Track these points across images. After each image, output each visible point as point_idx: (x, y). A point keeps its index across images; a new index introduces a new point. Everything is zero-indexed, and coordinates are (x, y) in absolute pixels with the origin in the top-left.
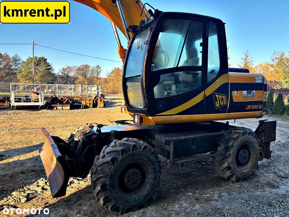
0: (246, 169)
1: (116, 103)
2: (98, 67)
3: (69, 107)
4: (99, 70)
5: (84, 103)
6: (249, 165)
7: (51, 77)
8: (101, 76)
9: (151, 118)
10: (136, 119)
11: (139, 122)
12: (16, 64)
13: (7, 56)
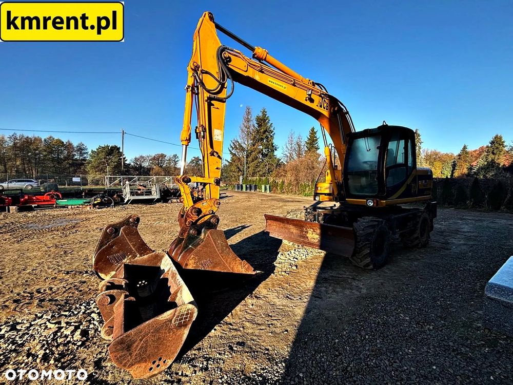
0: (424, 239)
2: (175, 156)
4: (176, 160)
6: (425, 235)
8: (178, 166)
9: (384, 201)
10: (370, 203)
11: (375, 205)
12: (81, 154)
13: (70, 144)
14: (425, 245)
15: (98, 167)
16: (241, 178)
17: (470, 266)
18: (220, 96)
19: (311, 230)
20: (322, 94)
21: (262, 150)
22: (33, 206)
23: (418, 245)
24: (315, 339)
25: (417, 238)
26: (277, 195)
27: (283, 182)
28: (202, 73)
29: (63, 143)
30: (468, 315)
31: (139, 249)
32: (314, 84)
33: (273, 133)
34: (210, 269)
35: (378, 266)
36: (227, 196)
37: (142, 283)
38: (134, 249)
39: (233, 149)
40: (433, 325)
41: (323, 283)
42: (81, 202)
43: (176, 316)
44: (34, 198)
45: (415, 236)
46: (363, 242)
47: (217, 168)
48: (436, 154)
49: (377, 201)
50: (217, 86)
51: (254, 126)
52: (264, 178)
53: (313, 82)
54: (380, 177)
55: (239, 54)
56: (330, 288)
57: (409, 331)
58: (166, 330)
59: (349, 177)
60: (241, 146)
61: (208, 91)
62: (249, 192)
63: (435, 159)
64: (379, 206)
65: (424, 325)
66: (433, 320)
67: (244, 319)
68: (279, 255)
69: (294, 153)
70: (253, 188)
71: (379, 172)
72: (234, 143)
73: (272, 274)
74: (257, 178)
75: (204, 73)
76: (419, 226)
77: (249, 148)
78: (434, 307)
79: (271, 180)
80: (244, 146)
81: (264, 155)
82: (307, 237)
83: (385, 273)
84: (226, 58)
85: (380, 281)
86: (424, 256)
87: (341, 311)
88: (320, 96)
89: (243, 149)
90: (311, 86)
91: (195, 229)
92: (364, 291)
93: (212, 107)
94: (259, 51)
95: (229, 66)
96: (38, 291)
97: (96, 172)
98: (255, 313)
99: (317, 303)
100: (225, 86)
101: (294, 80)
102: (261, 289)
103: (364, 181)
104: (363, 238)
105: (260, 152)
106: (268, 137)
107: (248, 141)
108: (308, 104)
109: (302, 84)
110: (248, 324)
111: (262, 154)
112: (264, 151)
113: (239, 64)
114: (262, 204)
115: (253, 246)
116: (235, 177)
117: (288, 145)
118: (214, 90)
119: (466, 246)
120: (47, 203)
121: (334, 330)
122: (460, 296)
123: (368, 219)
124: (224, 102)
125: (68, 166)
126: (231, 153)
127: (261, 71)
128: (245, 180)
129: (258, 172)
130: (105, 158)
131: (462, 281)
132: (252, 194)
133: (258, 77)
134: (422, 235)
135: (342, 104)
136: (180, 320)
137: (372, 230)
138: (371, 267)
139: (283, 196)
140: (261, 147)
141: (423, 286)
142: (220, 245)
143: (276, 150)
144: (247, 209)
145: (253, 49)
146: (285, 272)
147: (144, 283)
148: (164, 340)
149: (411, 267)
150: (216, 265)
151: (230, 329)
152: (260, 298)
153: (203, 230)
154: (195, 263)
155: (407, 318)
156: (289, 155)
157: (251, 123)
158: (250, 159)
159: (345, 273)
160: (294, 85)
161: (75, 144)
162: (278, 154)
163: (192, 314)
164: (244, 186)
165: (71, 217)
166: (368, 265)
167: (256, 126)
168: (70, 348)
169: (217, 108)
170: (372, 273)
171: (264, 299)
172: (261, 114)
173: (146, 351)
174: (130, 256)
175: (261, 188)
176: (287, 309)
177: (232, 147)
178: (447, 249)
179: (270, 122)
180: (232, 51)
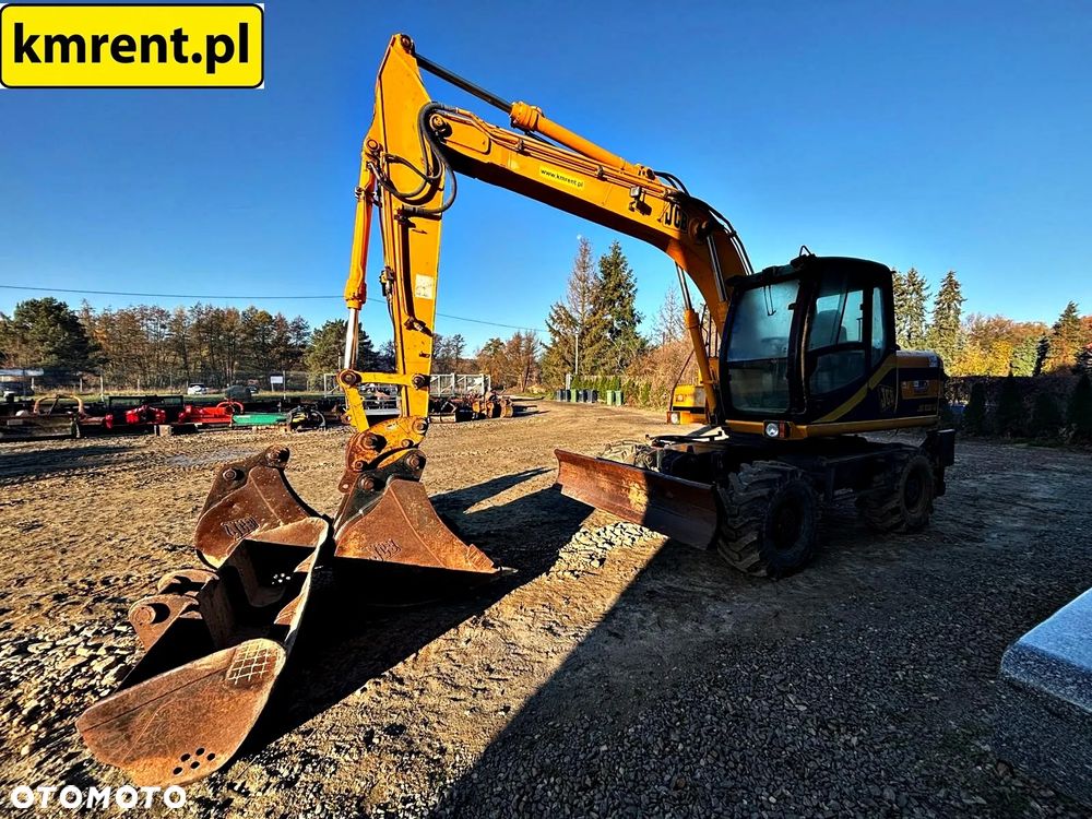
0: (916, 513)
1: (526, 407)
2: (458, 338)
3: (454, 418)
4: (460, 344)
5: (476, 409)
6: (920, 506)
7: (370, 360)
8: (464, 355)
9: (805, 427)
10: (773, 431)
11: (782, 434)
12: (299, 336)
13: (282, 320)
14: (919, 527)
15: (324, 358)
16: (569, 377)
17: (1018, 586)
18: (429, 206)
19: (636, 485)
20: (670, 195)
21: (611, 323)
22: (196, 425)
23: (897, 526)
24: (557, 736)
25: (896, 511)
26: (634, 410)
27: (649, 386)
28: (389, 161)
29: (271, 317)
30: (967, 717)
31: (283, 512)
32: (651, 175)
33: (634, 289)
34: (394, 560)
35: (780, 571)
36: (536, 412)
37: (280, 577)
38: (273, 511)
39: (554, 321)
40: (862, 734)
41: (644, 601)
42: (272, 418)
43: (233, 664)
44: (201, 411)
45: (892, 505)
46: (746, 517)
47: (423, 355)
48: (1000, 324)
49: (787, 427)
50: (420, 185)
51: (596, 277)
52: (611, 377)
53: (649, 171)
54: (794, 373)
55: (470, 117)
56: (654, 615)
57: (793, 743)
58: (212, 691)
59: (731, 372)
60: (570, 316)
61: (403, 198)
62: (581, 405)
63: (997, 336)
64: (791, 438)
65: (839, 731)
66: (867, 719)
67: (434, 672)
68: (578, 534)
69: (677, 327)
70: (590, 396)
71: (791, 362)
72: (556, 312)
73: (544, 575)
74: (600, 377)
75: (392, 161)
76: (901, 483)
77: (585, 320)
78: (883, 686)
79: (625, 381)
80: (575, 315)
81: (616, 333)
82: (629, 501)
83: (796, 587)
84: (439, 128)
85: (775, 606)
86: (907, 552)
87: (651, 673)
88: (665, 199)
89: (574, 323)
90: (644, 180)
91: (370, 478)
92: (727, 628)
93: (410, 229)
94: (521, 110)
95: (448, 144)
96: (105, 582)
97: (321, 367)
98: (464, 661)
99: (607, 648)
100: (441, 187)
101: (600, 166)
102: (505, 608)
103: (768, 380)
104: (744, 507)
105: (608, 326)
106: (623, 298)
107: (583, 306)
108: (637, 217)
109: (623, 175)
110: (434, 684)
111: (611, 331)
112: (615, 325)
113: (468, 139)
114: (596, 429)
115: (534, 512)
116: (557, 375)
117: (664, 311)
118: (413, 195)
119: (1024, 535)
120: (219, 421)
121: (610, 720)
122: (964, 662)
123: (761, 465)
124: (438, 218)
125: (278, 356)
126: (552, 330)
127: (523, 151)
128: (576, 381)
129: (603, 365)
130: (336, 343)
131: (986, 623)
132: (586, 407)
133: (515, 164)
134: (910, 504)
135: (720, 216)
136: (243, 672)
137: (765, 491)
138: (763, 572)
139: (645, 413)
140: (609, 317)
141: (877, 627)
142: (415, 513)
143: (639, 321)
144: (562, 438)
145: (508, 109)
146: (572, 572)
147: (284, 579)
148: (208, 711)
149: (862, 578)
150: (409, 552)
151: (394, 691)
152: (492, 625)
153: (389, 479)
154: (359, 546)
155: (802, 708)
156: (667, 331)
157: (590, 271)
158: (587, 341)
159: (702, 581)
160: (601, 177)
161: (290, 319)
162: (643, 330)
163: (272, 661)
164: (573, 392)
165: (248, 445)
166: (755, 568)
167: (600, 275)
168: (86, 700)
169: (423, 232)
170: (764, 587)
171: (499, 630)
172: (610, 254)
173: (165, 733)
174: (266, 525)
175: (605, 397)
176: (536, 656)
177: (552, 318)
178: (974, 540)
179: (629, 268)
180: (453, 111)
